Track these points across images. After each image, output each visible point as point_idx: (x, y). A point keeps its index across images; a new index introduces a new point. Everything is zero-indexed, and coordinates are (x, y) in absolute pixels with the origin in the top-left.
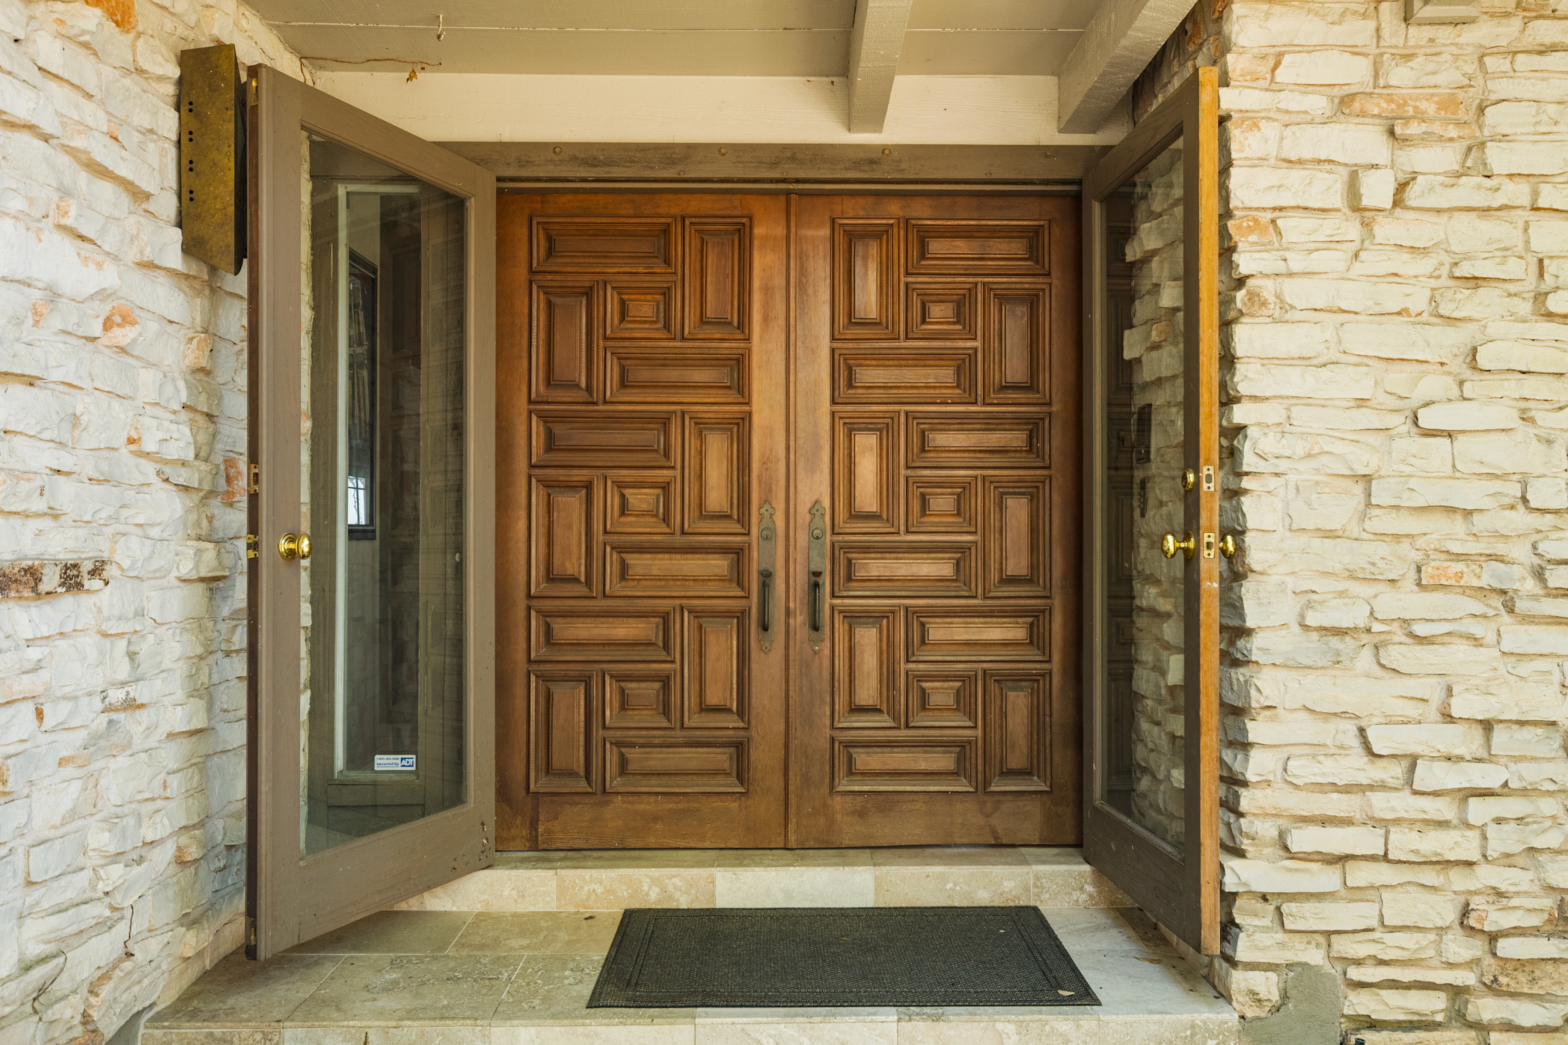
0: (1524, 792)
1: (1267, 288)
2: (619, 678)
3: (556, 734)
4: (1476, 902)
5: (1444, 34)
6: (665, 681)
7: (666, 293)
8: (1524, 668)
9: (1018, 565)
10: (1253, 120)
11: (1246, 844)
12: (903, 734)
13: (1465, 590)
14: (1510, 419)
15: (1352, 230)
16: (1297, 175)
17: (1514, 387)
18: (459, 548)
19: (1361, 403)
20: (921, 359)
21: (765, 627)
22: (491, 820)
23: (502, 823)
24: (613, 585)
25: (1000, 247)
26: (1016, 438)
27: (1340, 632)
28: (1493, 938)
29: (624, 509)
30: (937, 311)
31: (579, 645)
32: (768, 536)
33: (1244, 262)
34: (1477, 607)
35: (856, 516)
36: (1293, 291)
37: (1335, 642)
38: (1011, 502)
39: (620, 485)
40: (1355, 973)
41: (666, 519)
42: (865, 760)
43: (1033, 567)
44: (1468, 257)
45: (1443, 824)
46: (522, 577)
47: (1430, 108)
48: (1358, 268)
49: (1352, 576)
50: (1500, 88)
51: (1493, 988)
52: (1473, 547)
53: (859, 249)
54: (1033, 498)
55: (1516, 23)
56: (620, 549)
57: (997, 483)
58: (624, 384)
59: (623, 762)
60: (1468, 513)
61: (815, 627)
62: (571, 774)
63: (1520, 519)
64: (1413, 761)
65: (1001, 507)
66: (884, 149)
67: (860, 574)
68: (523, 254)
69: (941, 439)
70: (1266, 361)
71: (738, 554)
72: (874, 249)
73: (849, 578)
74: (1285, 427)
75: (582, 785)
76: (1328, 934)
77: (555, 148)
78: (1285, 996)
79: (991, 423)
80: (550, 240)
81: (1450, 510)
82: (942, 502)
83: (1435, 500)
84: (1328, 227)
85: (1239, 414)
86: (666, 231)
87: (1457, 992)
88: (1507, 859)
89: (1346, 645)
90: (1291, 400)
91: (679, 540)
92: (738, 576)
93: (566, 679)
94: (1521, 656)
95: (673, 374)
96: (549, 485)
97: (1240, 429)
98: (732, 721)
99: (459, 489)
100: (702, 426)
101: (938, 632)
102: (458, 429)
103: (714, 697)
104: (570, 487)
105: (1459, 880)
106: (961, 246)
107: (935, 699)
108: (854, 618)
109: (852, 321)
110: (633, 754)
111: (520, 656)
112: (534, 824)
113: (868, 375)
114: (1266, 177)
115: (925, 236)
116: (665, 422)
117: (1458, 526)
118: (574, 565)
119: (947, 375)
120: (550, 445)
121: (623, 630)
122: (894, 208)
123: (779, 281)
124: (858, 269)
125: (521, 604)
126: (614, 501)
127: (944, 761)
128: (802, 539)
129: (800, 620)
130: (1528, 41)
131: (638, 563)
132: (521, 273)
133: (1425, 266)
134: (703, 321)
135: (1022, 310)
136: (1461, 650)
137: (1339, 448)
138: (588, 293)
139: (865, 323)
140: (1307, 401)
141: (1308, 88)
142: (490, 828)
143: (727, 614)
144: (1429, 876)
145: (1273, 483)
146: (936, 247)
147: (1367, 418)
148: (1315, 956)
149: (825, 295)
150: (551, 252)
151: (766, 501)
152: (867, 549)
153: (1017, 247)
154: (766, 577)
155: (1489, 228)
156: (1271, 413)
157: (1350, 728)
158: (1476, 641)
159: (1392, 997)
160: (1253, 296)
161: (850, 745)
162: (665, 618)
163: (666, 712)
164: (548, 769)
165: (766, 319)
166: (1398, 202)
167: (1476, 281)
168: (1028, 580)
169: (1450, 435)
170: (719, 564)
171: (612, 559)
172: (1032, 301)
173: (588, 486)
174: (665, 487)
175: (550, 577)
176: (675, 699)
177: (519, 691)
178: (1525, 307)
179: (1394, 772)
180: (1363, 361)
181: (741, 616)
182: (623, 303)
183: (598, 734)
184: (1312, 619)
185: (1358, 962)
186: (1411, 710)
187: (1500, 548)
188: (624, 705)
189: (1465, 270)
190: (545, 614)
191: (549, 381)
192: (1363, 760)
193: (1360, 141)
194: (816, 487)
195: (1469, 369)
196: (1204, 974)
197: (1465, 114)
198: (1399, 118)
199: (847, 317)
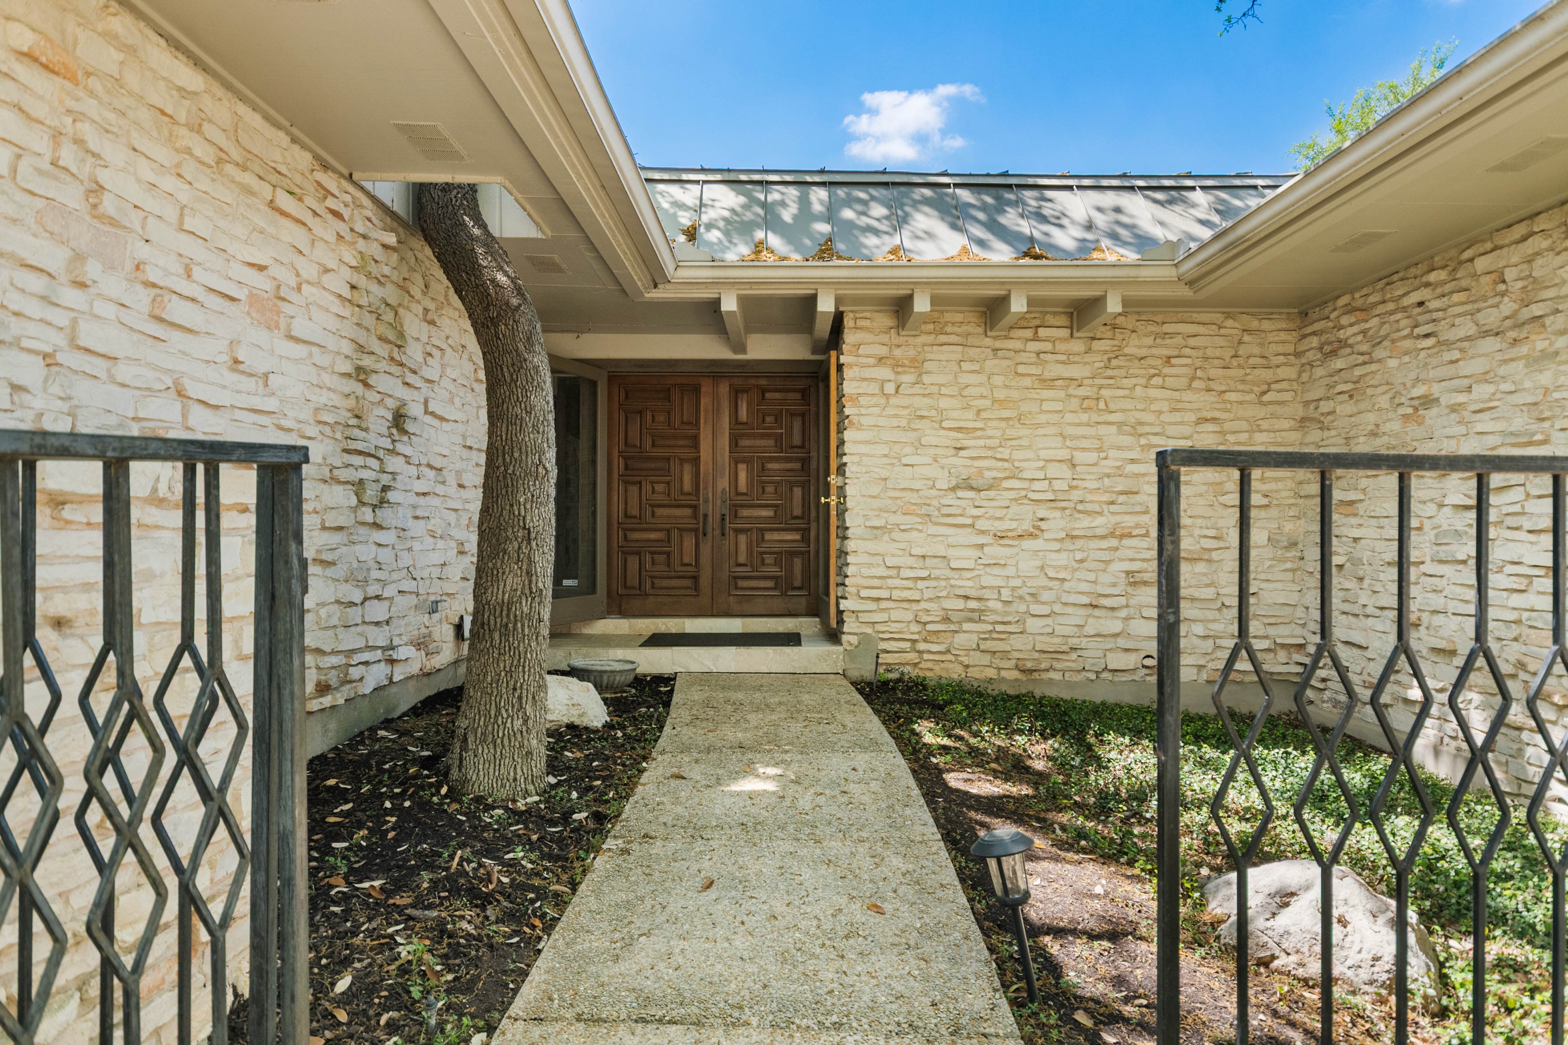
0: (936, 579)
1: (855, 419)
2: (651, 553)
3: (628, 573)
4: (920, 613)
5: (911, 339)
6: (668, 554)
7: (669, 413)
8: (935, 540)
9: (797, 512)
10: (851, 366)
11: (847, 595)
12: (755, 574)
13: (917, 515)
14: (930, 460)
15: (883, 401)
16: (864, 384)
17: (932, 451)
18: (595, 505)
19: (885, 456)
20: (763, 436)
21: (705, 535)
22: (605, 601)
23: (609, 605)
24: (649, 518)
25: (791, 395)
26: (797, 465)
27: (877, 528)
28: (925, 624)
29: (653, 491)
30: (768, 419)
31: (637, 541)
32: (706, 501)
33: (847, 411)
34: (919, 520)
35: (738, 494)
36: (863, 420)
37: (875, 531)
38: (795, 489)
39: (652, 483)
40: (881, 636)
41: (668, 495)
42: (742, 583)
43: (803, 513)
44: (919, 409)
45: (910, 589)
46: (616, 516)
47: (907, 362)
48: (885, 413)
49: (881, 510)
50: (929, 356)
51: (925, 641)
52: (919, 501)
53: (740, 395)
54: (803, 488)
55: (933, 336)
56: (652, 506)
57: (790, 482)
58: (653, 445)
59: (653, 583)
60: (918, 491)
61: (723, 535)
62: (634, 588)
63: (934, 492)
64: (899, 568)
65: (791, 490)
66: (748, 361)
67: (740, 515)
68: (617, 398)
69: (770, 466)
70: (855, 442)
71: (695, 507)
72: (745, 396)
73: (736, 517)
74: (859, 464)
75: (638, 592)
76: (874, 623)
77: (629, 361)
78: (859, 643)
79: (788, 460)
80: (626, 392)
81: (912, 490)
82: (770, 489)
83: (906, 486)
84: (875, 400)
85: (845, 459)
86: (669, 390)
87: (914, 641)
88: (930, 600)
89: (879, 532)
90: (861, 455)
91: (674, 502)
92: (695, 516)
93: (632, 553)
94: (935, 536)
95: (672, 442)
96: (626, 483)
97: (845, 464)
98: (693, 569)
99: (594, 484)
100: (682, 461)
101: (768, 536)
102: (594, 462)
103: (686, 560)
104: (634, 483)
105: (915, 607)
106: (777, 395)
107: (767, 561)
108: (738, 531)
109: (737, 422)
110: (656, 581)
111: (615, 545)
112: (620, 606)
113: (744, 442)
114: (855, 384)
115: (763, 391)
116: (668, 459)
117: (915, 495)
118: (635, 512)
119: (771, 442)
120: (626, 468)
121: (653, 536)
122: (753, 381)
123: (710, 407)
124: (739, 403)
125: (616, 525)
126: (649, 488)
127: (770, 584)
128: (719, 502)
129: (717, 532)
130: (937, 342)
131: (659, 511)
132: (616, 405)
133: (906, 412)
134: (683, 423)
135: (799, 419)
136: (915, 534)
137: (877, 470)
138: (640, 412)
139: (742, 423)
140: (867, 455)
141: (868, 356)
142: (605, 604)
143: (691, 530)
144: (905, 605)
145: (855, 481)
146: (767, 395)
147: (886, 460)
148: (869, 630)
149: (727, 413)
150: (627, 397)
151: (706, 488)
152: (743, 506)
153: (798, 396)
154: (706, 516)
155: (926, 400)
156: (855, 459)
157: (881, 558)
158: (921, 531)
159: (893, 643)
160: (850, 422)
161: (736, 578)
162: (668, 531)
163: (668, 566)
164: (625, 586)
165: (705, 422)
166: (897, 392)
167: (922, 417)
168: (802, 518)
169: (912, 466)
170: (688, 512)
171: (649, 509)
172: (803, 415)
173: (640, 483)
174: (668, 483)
175: (626, 516)
176: (672, 560)
177: (615, 558)
178: (937, 426)
179: (893, 572)
180: (887, 442)
181: (696, 530)
182: (653, 417)
183: (644, 573)
184: (868, 524)
185: (883, 632)
186: (900, 553)
187: (928, 501)
188: (653, 564)
189: (918, 413)
190: (624, 530)
191: (626, 444)
192: (885, 569)
193: (884, 373)
194: (723, 483)
195: (918, 445)
196: (833, 636)
197: (917, 364)
198: (897, 366)
199: (735, 421)
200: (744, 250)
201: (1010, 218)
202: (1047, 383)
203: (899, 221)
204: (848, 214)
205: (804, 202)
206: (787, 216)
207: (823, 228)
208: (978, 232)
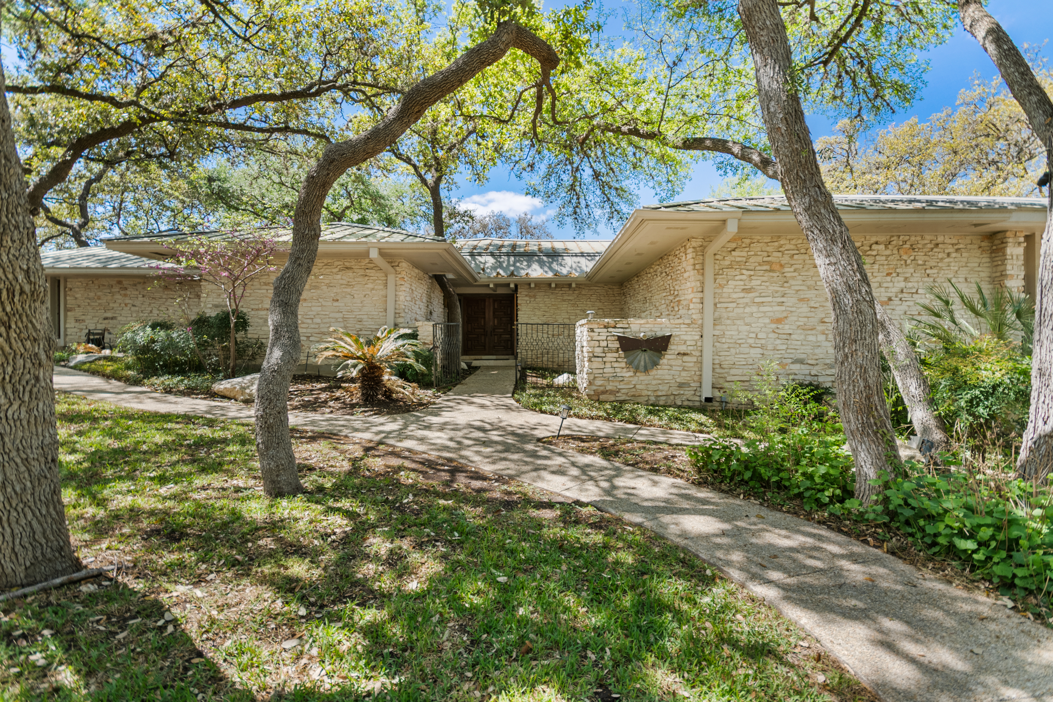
1: (520, 309)
2: (474, 340)
3: (468, 345)
5: (531, 292)
6: (478, 340)
7: (478, 306)
9: (507, 330)
10: (519, 297)
12: (499, 345)
13: (534, 330)
14: (537, 318)
15: (527, 305)
16: (522, 301)
17: (538, 316)
19: (527, 317)
20: (500, 312)
21: (487, 336)
25: (506, 301)
26: (509, 319)
27: (525, 333)
30: (501, 307)
31: (471, 337)
32: (487, 328)
33: (518, 307)
35: (495, 326)
41: (478, 326)
42: (496, 347)
43: (511, 330)
44: (535, 306)
46: (465, 331)
49: (526, 329)
50: (536, 295)
53: (495, 301)
54: (510, 324)
56: (474, 329)
57: (507, 323)
59: (474, 347)
65: (508, 325)
66: (496, 294)
69: (502, 319)
70: (520, 314)
71: (485, 329)
73: (494, 332)
75: (471, 350)
76: (525, 355)
77: (469, 294)
78: (521, 359)
79: (505, 318)
82: (502, 325)
85: (518, 318)
86: (478, 301)
88: (538, 350)
90: (522, 317)
91: (479, 328)
92: (485, 331)
93: (469, 340)
95: (479, 313)
96: (468, 323)
98: (484, 344)
101: (502, 336)
103: (482, 342)
106: (503, 301)
107: (502, 342)
108: (495, 335)
113: (496, 313)
114: (520, 301)
115: (500, 300)
118: (470, 330)
119: (503, 313)
122: (497, 298)
123: (488, 304)
124: (495, 303)
125: (465, 334)
126: (473, 324)
127: (503, 348)
128: (490, 328)
129: (490, 335)
130: (537, 292)
131: (476, 330)
133: (532, 307)
134: (483, 307)
135: (510, 307)
137: (525, 320)
138: (471, 306)
139: (496, 309)
141: (522, 295)
143: (483, 335)
144: (532, 351)
148: (523, 357)
149: (492, 305)
151: (487, 325)
152: (496, 329)
153: (508, 301)
154: (487, 331)
155: (537, 304)
156: (520, 318)
157: (526, 340)
158: (535, 334)
161: (494, 346)
162: (478, 335)
165: (487, 309)
166: (529, 303)
167: (536, 308)
170: (483, 330)
174: (478, 323)
176: (479, 342)
178: (539, 311)
179: (528, 344)
180: (528, 314)
181: (485, 335)
182: (474, 307)
184: (523, 332)
186: (530, 339)
188: (474, 343)
190: (467, 335)
193: (527, 298)
194: (491, 323)
195: (535, 315)
196: (516, 358)
197: (534, 297)
198: (530, 297)
199: (494, 308)
200: (495, 274)
201: (555, 266)
202: (564, 300)
203: (529, 266)
204: (518, 264)
205: (509, 261)
206: (504, 265)
207: (512, 268)
208: (546, 269)
